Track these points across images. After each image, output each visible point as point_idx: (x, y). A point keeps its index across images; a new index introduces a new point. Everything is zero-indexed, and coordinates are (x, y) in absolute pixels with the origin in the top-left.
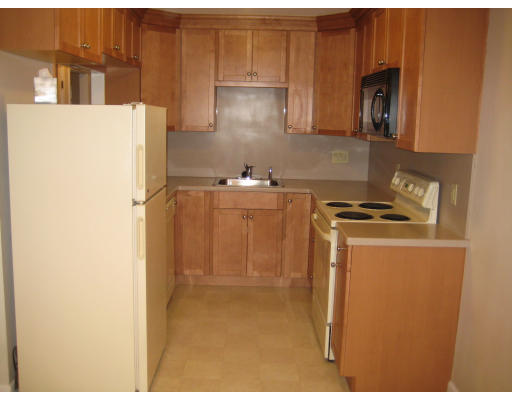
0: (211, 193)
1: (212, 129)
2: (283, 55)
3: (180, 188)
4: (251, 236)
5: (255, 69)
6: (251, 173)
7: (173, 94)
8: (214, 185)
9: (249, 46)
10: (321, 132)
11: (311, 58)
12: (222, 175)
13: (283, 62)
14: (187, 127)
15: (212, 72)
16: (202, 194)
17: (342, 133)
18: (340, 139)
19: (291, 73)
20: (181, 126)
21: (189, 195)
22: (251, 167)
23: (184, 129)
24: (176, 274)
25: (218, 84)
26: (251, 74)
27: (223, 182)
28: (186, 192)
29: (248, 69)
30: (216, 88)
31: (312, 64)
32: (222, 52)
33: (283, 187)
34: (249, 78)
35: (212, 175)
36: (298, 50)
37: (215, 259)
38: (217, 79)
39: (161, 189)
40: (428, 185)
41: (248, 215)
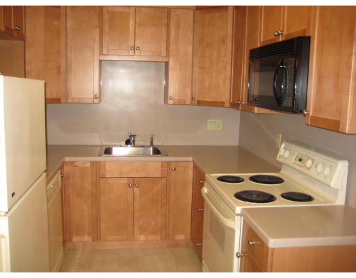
0: (98, 163)
1: (96, 101)
2: (164, 30)
3: (67, 159)
4: (137, 204)
5: (137, 44)
6: (134, 141)
7: (59, 68)
8: (100, 155)
9: (132, 23)
10: (199, 103)
11: (190, 35)
12: (106, 143)
13: (164, 38)
14: (73, 99)
15: (97, 46)
16: (89, 165)
17: (221, 104)
18: (219, 110)
19: (172, 47)
20: (67, 99)
21: (75, 166)
22: (134, 136)
23: (70, 101)
24: (64, 242)
25: (102, 58)
26: (134, 48)
27: (108, 151)
28: (72, 163)
29: (131, 43)
30: (100, 61)
31: (191, 40)
32: (106, 27)
33: (167, 155)
34: (131, 52)
35: (98, 143)
36: (178, 26)
37: (103, 226)
38: (101, 53)
39: (42, 175)
40: (337, 164)
41: (133, 182)
